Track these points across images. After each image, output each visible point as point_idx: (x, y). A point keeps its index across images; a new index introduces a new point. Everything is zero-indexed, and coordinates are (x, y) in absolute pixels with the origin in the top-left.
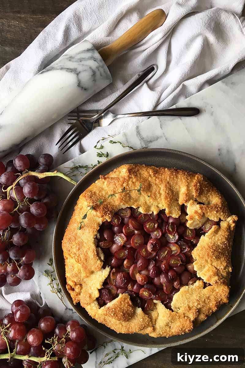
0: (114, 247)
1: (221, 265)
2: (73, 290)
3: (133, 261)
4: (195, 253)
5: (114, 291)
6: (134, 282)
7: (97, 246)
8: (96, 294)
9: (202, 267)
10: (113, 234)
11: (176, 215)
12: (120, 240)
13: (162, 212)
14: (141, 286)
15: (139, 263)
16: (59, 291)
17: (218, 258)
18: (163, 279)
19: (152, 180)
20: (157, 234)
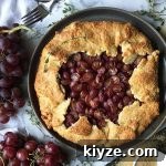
0: (72, 84)
1: (151, 87)
2: (46, 118)
3: (87, 92)
4: (131, 81)
5: (76, 116)
6: (89, 107)
7: (60, 83)
8: (63, 119)
9: (137, 91)
10: (70, 74)
11: (114, 54)
12: (75, 78)
13: (103, 54)
14: (94, 110)
15: (91, 93)
16: (38, 123)
17: (148, 83)
18: (110, 102)
19: (94, 30)
20: (102, 70)
